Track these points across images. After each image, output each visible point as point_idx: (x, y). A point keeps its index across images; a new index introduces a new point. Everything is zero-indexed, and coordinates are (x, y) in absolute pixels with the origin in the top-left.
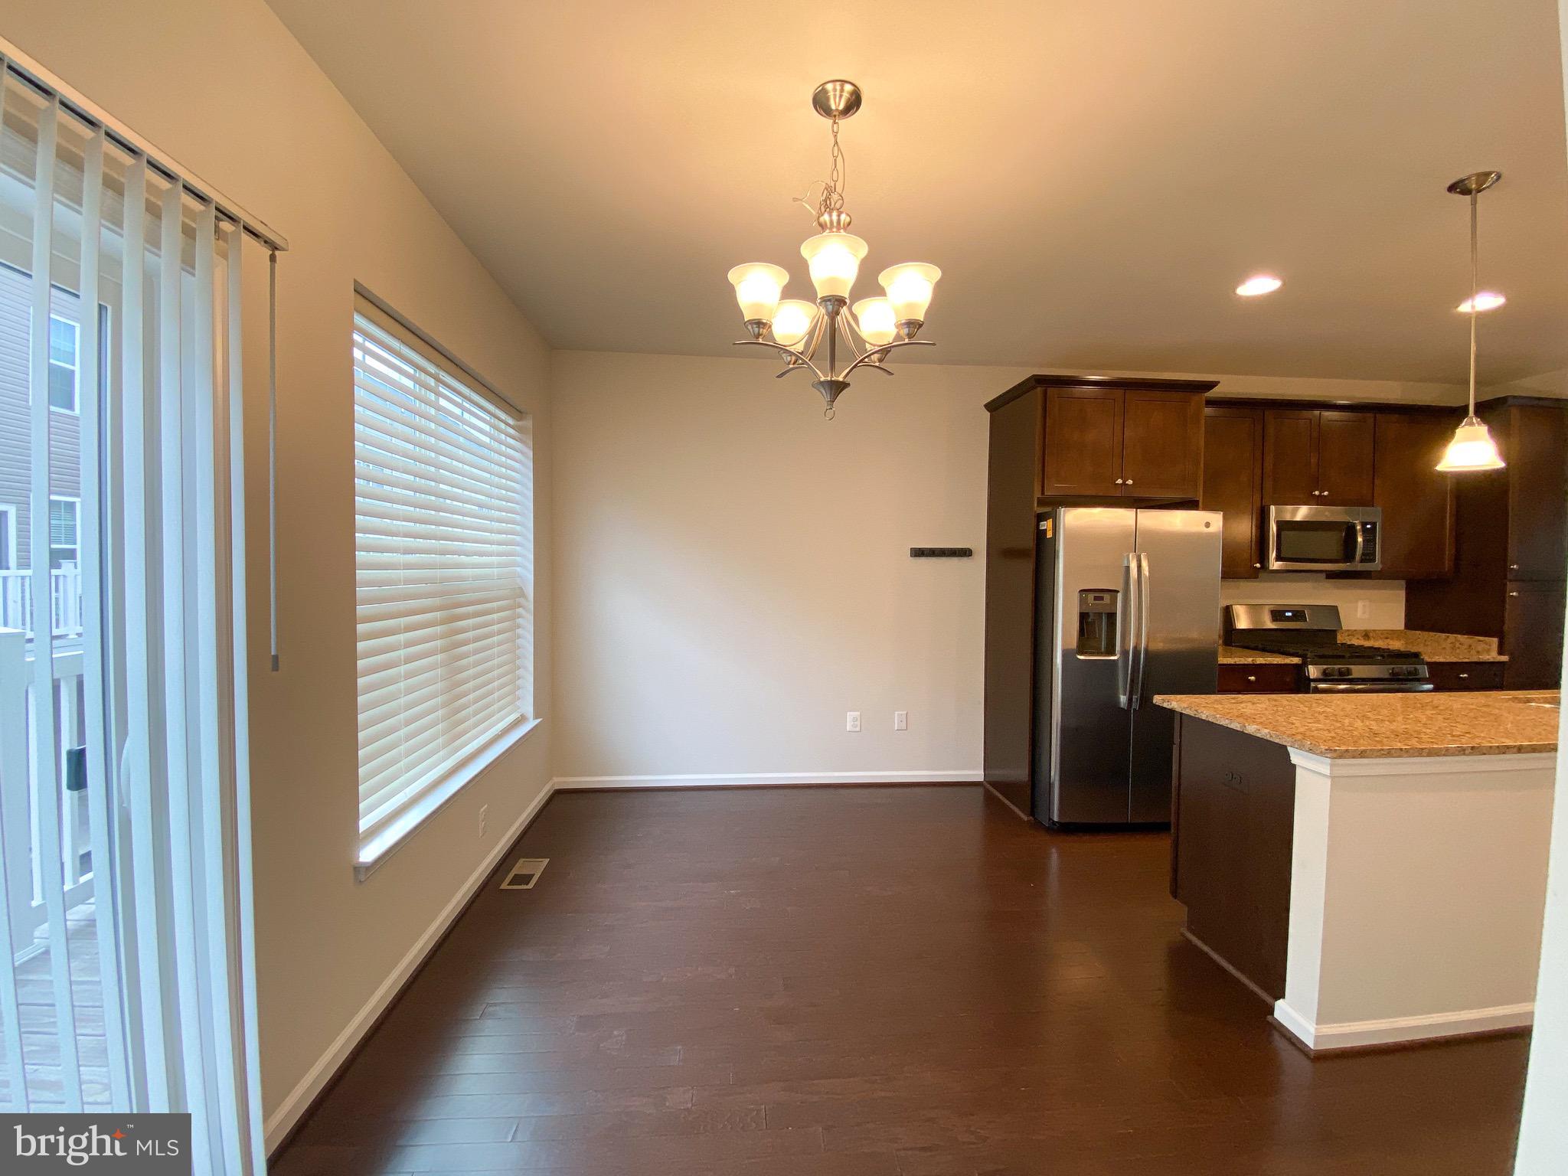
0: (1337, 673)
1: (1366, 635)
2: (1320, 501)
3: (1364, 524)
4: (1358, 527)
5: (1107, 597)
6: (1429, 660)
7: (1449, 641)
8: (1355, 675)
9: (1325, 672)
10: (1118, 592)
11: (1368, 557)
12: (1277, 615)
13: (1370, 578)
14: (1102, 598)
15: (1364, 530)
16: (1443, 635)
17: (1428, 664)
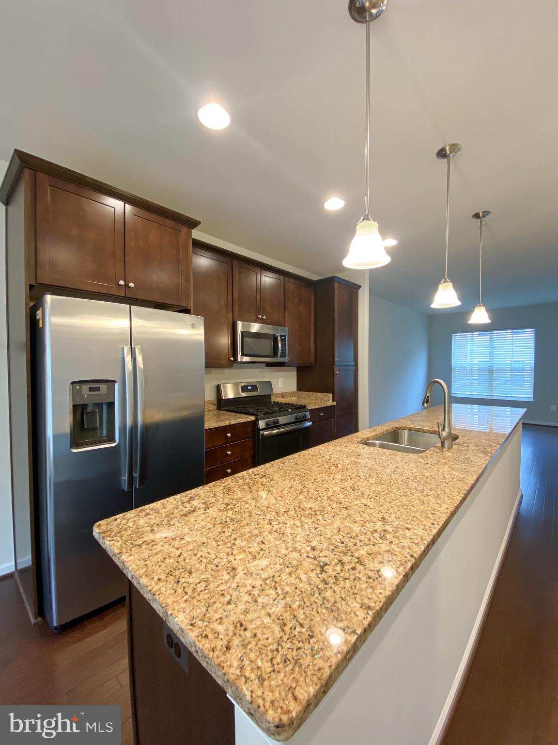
0: (272, 423)
1: (283, 395)
2: (261, 321)
3: (281, 336)
4: (279, 338)
5: (104, 387)
6: (309, 408)
7: (314, 396)
8: (281, 422)
9: (267, 424)
10: (114, 382)
11: (283, 355)
12: (245, 388)
13: (284, 366)
14: (98, 389)
15: (282, 340)
16: (311, 393)
17: (310, 410)
